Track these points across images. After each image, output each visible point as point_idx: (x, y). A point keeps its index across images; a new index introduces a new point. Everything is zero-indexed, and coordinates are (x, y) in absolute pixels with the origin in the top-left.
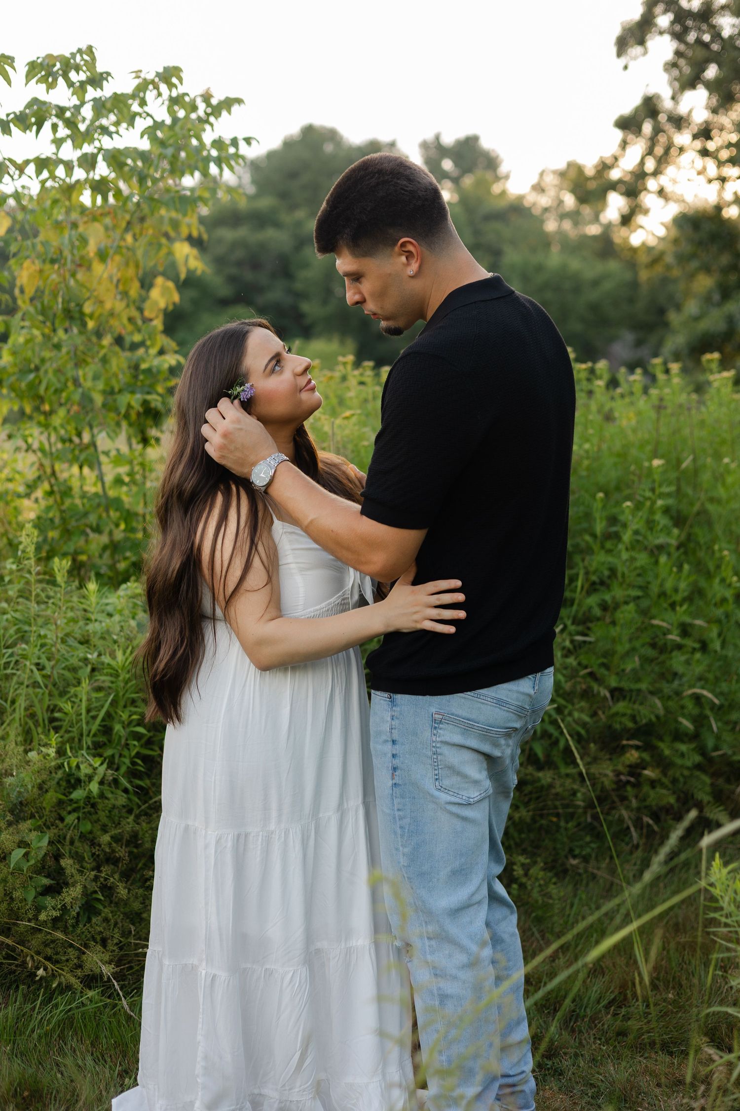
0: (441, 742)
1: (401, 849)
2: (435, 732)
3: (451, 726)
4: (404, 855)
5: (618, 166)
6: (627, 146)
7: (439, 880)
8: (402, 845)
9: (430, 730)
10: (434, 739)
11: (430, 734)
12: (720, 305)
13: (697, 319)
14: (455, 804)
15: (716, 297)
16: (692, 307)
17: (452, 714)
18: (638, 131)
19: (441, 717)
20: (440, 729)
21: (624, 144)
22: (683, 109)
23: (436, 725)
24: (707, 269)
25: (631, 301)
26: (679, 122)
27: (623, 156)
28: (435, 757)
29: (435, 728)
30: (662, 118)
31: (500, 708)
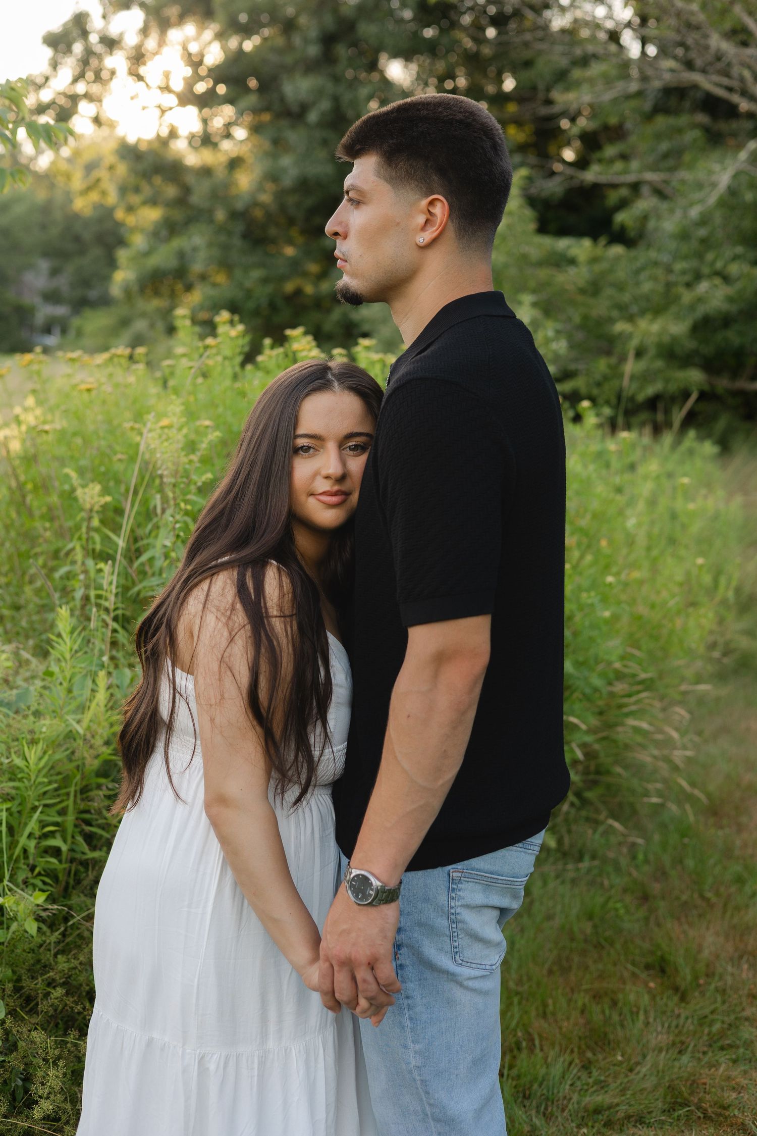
0: (461, 906)
1: (412, 1045)
2: (453, 895)
3: (471, 884)
4: (416, 1053)
5: (49, 87)
6: (59, 67)
7: (457, 1075)
8: (413, 1041)
9: (446, 893)
10: (453, 904)
11: (446, 899)
12: (168, 239)
13: (147, 254)
14: (476, 978)
15: (164, 233)
16: (139, 241)
17: (472, 869)
18: (68, 50)
19: (459, 874)
20: (459, 890)
21: (55, 65)
22: (114, 31)
23: (454, 886)
24: (153, 202)
25: (44, 227)
26: (111, 43)
27: (56, 76)
28: (454, 926)
29: (453, 890)
30: (94, 38)
31: (525, 853)
